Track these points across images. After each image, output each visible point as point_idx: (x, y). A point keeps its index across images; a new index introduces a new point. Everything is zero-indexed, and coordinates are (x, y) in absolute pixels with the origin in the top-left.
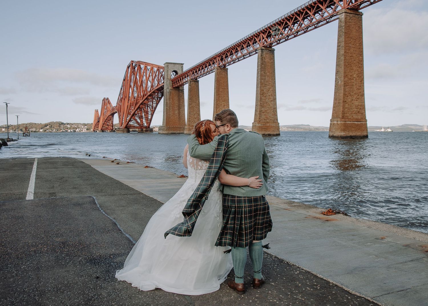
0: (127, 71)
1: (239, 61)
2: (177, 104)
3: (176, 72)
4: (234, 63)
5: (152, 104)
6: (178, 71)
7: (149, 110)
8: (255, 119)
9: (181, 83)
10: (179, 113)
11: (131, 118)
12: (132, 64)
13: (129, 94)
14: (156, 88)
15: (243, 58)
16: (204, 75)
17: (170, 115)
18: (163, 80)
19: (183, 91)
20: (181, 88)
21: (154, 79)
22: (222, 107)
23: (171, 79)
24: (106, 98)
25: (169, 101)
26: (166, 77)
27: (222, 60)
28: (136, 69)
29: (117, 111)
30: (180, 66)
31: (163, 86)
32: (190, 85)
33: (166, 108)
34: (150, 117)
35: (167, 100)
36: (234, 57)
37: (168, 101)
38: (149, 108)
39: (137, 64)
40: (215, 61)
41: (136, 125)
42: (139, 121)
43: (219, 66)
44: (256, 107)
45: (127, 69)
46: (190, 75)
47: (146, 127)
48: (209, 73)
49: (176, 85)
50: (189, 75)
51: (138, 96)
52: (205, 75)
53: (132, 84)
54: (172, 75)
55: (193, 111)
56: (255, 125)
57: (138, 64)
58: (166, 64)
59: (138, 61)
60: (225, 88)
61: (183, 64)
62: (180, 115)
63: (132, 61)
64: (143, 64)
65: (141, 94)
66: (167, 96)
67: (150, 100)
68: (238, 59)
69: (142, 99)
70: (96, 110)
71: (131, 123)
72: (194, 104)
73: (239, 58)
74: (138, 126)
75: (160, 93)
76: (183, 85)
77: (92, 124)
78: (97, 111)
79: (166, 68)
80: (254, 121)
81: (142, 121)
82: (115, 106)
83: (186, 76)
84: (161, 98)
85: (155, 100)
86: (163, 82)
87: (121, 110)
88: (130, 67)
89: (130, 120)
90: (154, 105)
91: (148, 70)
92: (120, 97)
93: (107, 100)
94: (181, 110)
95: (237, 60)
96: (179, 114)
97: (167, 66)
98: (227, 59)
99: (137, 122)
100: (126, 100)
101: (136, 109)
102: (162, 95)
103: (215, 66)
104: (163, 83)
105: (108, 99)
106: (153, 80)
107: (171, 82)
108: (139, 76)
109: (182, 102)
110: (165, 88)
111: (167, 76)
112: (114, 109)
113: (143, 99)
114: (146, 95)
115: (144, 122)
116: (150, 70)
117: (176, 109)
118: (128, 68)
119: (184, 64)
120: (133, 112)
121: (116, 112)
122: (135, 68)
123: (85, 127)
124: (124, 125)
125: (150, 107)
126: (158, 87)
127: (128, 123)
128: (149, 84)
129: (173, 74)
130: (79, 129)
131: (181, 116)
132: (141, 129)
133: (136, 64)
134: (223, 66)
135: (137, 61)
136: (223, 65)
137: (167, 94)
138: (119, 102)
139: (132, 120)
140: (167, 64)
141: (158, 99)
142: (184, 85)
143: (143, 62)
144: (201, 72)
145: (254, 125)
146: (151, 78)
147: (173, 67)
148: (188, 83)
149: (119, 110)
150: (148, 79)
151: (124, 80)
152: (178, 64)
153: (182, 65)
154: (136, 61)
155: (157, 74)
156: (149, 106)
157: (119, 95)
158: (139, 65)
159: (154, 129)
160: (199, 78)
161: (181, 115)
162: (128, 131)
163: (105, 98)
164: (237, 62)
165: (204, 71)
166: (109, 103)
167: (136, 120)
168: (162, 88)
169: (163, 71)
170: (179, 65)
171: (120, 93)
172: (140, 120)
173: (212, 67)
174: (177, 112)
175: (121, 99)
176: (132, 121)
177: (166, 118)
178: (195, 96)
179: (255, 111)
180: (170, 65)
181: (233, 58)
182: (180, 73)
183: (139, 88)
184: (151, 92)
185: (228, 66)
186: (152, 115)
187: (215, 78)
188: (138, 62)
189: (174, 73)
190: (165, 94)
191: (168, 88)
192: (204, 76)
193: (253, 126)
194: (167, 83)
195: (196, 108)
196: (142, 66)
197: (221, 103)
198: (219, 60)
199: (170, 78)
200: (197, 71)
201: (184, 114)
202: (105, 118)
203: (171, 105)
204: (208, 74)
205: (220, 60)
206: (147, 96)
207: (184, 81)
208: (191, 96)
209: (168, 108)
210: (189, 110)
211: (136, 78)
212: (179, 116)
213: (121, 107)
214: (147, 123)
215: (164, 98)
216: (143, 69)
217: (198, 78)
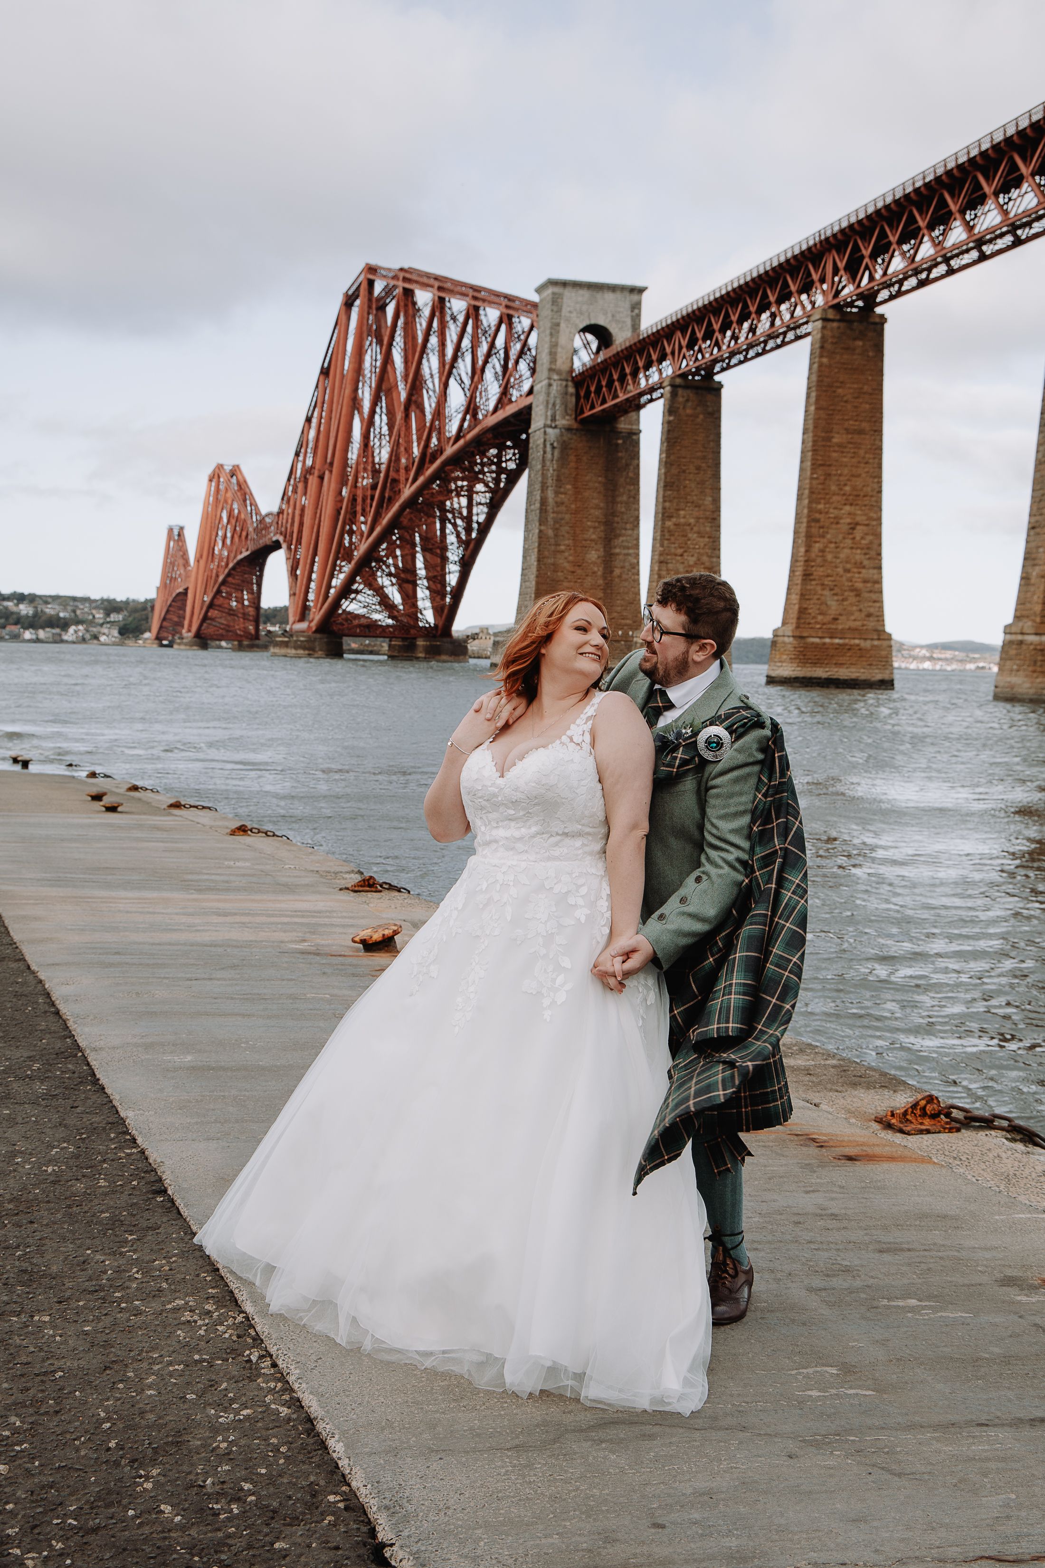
0: (341, 324)
1: (951, 272)
2: (597, 513)
3: (602, 334)
4: (922, 284)
5: (470, 506)
6: (613, 329)
7: (451, 539)
8: (1022, 602)
9: (622, 397)
10: (608, 560)
11: (350, 580)
12: (371, 284)
13: (346, 451)
14: (492, 421)
15: (974, 254)
16: (751, 353)
17: (556, 568)
18: (528, 373)
19: (632, 439)
20: (623, 425)
21: (483, 370)
22: (840, 537)
23: (572, 370)
24: (228, 468)
25: (557, 493)
26: (544, 360)
27: (853, 270)
28: (390, 310)
29: (281, 539)
30: (624, 302)
31: (529, 408)
32: (671, 410)
33: (540, 531)
34: (452, 579)
35: (544, 487)
36: (926, 250)
37: (550, 494)
38: (449, 527)
39: (395, 287)
40: (815, 277)
41: (382, 618)
42: (396, 597)
43: (836, 301)
44: (1028, 535)
45: (343, 312)
46: (673, 353)
47: (430, 632)
48: (779, 341)
49: (598, 409)
50: (668, 350)
51: (394, 457)
52: (758, 355)
53: (366, 396)
54: (575, 351)
55: (680, 551)
56: (1020, 637)
57: (401, 284)
58: (550, 291)
59: (401, 270)
60: (865, 425)
61: (641, 291)
62: (612, 572)
63: (371, 270)
64: (425, 286)
65: (408, 450)
66: (548, 463)
67: (460, 483)
68: (947, 260)
69: (415, 480)
70: (171, 530)
71: (351, 606)
72: (687, 516)
73: (952, 257)
74: (388, 626)
75: (509, 448)
76: (635, 405)
77: (152, 601)
78: (176, 536)
79: (546, 312)
80: (1017, 617)
81: (410, 598)
82: (275, 510)
83: (654, 357)
84: (513, 478)
85: (487, 485)
86: (526, 387)
87: (300, 531)
88: (358, 302)
89: (346, 591)
90: (480, 514)
91: (454, 319)
92: (300, 465)
93: (234, 480)
94: (617, 542)
95: (942, 269)
96: (605, 568)
97: (556, 301)
98: (883, 260)
99: (386, 603)
100: (330, 481)
101: (378, 530)
102: (523, 463)
103: (813, 303)
104: (531, 392)
105: (235, 472)
106: (477, 373)
107: (571, 390)
108: (405, 350)
109: (625, 498)
110: (538, 422)
111: (553, 355)
112: (267, 528)
113: (421, 479)
114: (434, 458)
115: (420, 604)
116: (461, 318)
117: (594, 537)
118: (348, 303)
119: (646, 288)
120: (363, 547)
121: (276, 546)
122: (382, 308)
123: (114, 617)
124: (316, 616)
125: (455, 525)
126: (501, 415)
127: (337, 604)
128: (457, 398)
129: (587, 345)
130: (81, 627)
131: (620, 577)
132: (404, 639)
133: (392, 283)
134: (860, 303)
135: (396, 266)
136: (861, 296)
137: (549, 456)
138: (295, 491)
139: (357, 592)
140: (557, 290)
141: (497, 481)
142: (639, 407)
143: (428, 275)
144: (735, 337)
145: (1013, 637)
146: (464, 366)
147: (585, 308)
148: (662, 396)
149: (292, 535)
150: (448, 370)
151: (325, 372)
152: (613, 288)
153: (635, 297)
154: (389, 270)
155: (500, 342)
156: (450, 516)
157: (297, 454)
158: (408, 294)
159: (472, 646)
160: (723, 370)
161: (617, 572)
162: (336, 652)
163: (220, 467)
164: (942, 277)
165: (752, 330)
166: (243, 492)
167: (379, 591)
168: (523, 417)
169: (532, 328)
170: (618, 295)
171: (302, 444)
172: (401, 590)
173: (799, 312)
174: (594, 555)
175: (308, 472)
176: (359, 597)
177: (537, 583)
178: (698, 468)
179: (1025, 559)
180: (570, 297)
181: (918, 258)
182: (622, 337)
183: (399, 416)
184: (461, 442)
185: (885, 301)
186: (466, 565)
187: (810, 369)
188: (401, 275)
189: (590, 337)
190: (535, 454)
191: (554, 419)
192: (752, 358)
193: (1006, 645)
194: (548, 394)
195: (701, 535)
196: (424, 298)
197: (833, 513)
198: (836, 271)
199: (565, 367)
200: (713, 332)
201: (635, 567)
202: (217, 576)
203: (567, 517)
204: (772, 349)
205: (841, 265)
206: (438, 462)
207: (643, 383)
208: (674, 470)
209: (550, 533)
210: (662, 545)
211: (388, 358)
212: (605, 578)
213: (302, 515)
214: (438, 610)
215: (529, 476)
216: (426, 312)
217: (717, 368)
